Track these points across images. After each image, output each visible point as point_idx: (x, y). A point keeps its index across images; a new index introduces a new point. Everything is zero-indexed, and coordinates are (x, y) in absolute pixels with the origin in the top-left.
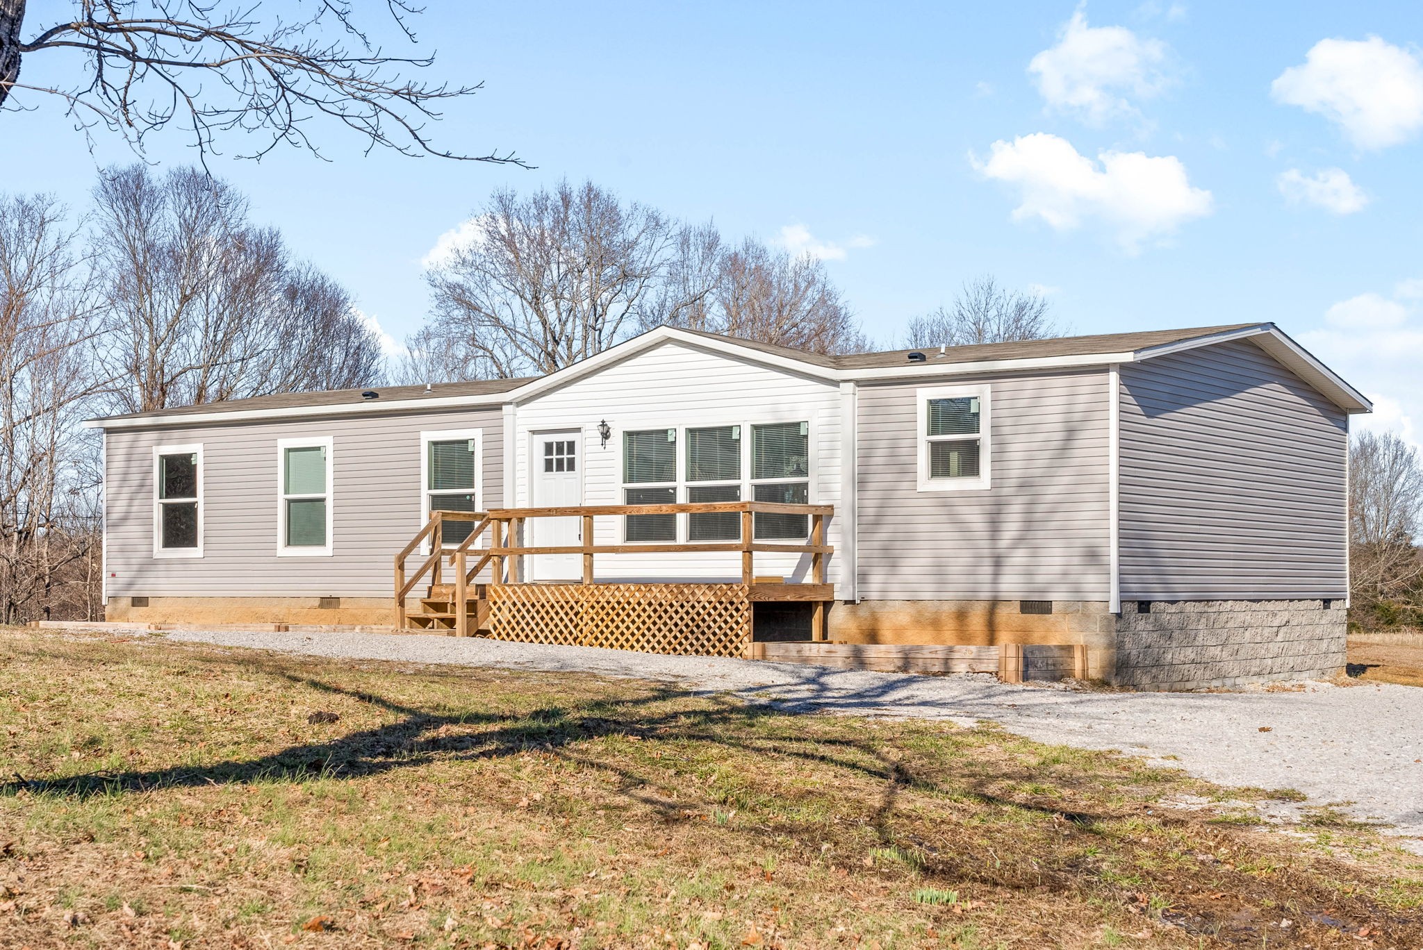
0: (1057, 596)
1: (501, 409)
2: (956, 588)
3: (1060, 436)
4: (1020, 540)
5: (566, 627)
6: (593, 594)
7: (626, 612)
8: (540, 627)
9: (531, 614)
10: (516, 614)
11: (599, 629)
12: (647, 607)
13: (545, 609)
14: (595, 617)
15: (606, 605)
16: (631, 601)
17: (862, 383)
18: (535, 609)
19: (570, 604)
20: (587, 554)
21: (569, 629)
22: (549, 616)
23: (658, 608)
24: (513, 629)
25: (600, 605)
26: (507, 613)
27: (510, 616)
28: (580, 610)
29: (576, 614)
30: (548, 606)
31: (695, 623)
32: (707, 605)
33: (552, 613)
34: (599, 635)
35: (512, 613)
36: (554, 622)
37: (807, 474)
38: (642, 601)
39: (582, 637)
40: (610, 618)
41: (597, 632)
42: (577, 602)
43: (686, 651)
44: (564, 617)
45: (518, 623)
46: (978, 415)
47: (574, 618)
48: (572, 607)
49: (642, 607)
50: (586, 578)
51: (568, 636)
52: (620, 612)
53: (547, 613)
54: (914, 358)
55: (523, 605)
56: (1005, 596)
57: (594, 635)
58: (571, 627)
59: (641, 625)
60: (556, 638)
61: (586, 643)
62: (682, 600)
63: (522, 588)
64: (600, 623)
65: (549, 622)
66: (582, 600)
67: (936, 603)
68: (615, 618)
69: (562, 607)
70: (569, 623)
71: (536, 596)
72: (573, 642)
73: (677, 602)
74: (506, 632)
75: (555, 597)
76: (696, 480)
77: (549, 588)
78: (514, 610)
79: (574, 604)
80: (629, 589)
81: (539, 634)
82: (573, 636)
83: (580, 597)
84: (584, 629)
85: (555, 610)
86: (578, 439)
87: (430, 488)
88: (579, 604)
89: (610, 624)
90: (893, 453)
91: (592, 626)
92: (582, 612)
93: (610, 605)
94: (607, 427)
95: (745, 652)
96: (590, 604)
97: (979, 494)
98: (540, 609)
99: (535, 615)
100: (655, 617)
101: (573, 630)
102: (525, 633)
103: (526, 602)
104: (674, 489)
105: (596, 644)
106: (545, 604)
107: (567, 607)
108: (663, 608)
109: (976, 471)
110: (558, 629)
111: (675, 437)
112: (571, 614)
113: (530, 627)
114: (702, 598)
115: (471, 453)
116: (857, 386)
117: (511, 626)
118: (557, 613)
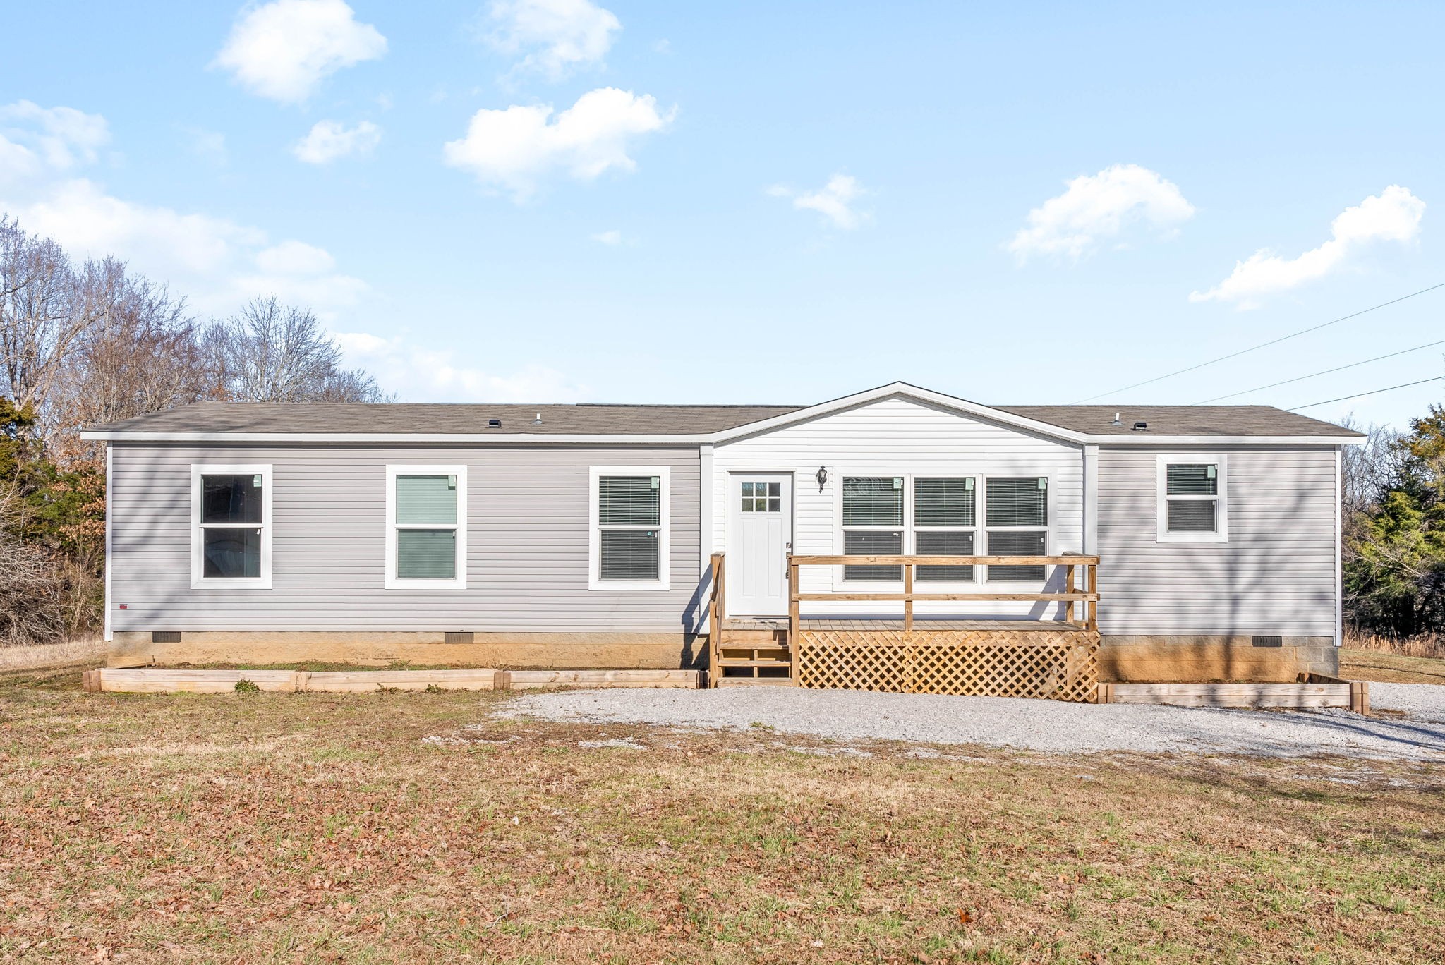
0: (1286, 632)
1: (699, 449)
2: (1194, 625)
3: (1291, 500)
4: (1255, 584)
5: (889, 671)
6: (921, 640)
7: (960, 657)
8: (856, 672)
9: (844, 659)
10: (826, 659)
11: (929, 674)
12: (985, 653)
13: (862, 654)
14: (924, 662)
15: (936, 650)
16: (967, 647)
17: (1103, 447)
18: (850, 654)
19: (893, 650)
20: (909, 602)
21: (892, 674)
22: (868, 660)
23: (998, 653)
24: (823, 674)
25: (930, 650)
26: (814, 658)
27: (817, 661)
28: (906, 655)
29: (901, 659)
30: (865, 651)
31: (1040, 667)
32: (1054, 650)
33: (871, 657)
34: (929, 680)
35: (821, 658)
36: (874, 667)
37: (1046, 524)
38: (979, 647)
39: (908, 680)
40: (942, 662)
41: (926, 676)
42: (901, 648)
43: (1030, 692)
44: (886, 661)
45: (829, 668)
46: (1215, 480)
47: (898, 662)
48: (895, 653)
49: (979, 652)
50: (908, 625)
51: (891, 680)
52: (954, 657)
53: (865, 657)
54: (1140, 427)
55: (836, 650)
56: (1239, 632)
57: (923, 679)
58: (895, 671)
59: (978, 670)
60: (876, 682)
61: (914, 687)
62: (1025, 646)
63: (833, 634)
64: (929, 668)
65: (868, 666)
66: (908, 645)
67: (1176, 638)
68: (948, 662)
69: (883, 652)
70: (892, 668)
71: (851, 641)
72: (897, 686)
73: (1019, 647)
74: (813, 676)
75: (874, 642)
76: (923, 525)
77: (867, 633)
78: (823, 655)
79: (898, 650)
80: (964, 636)
81: (855, 678)
82: (898, 680)
83: (905, 642)
84: (911, 673)
85: (874, 655)
86: (784, 482)
87: (601, 523)
88: (904, 649)
89: (941, 668)
90: (1133, 509)
91: (920, 670)
92: (908, 657)
93: (942, 651)
94: (826, 472)
95: (1095, 694)
96: (918, 650)
97: (1217, 546)
98: (857, 654)
99: (850, 660)
100: (994, 662)
101: (898, 674)
102: (838, 677)
103: (839, 647)
104: (900, 533)
105: (926, 688)
106: (863, 649)
107: (889, 652)
108: (1004, 653)
109: (1211, 525)
110: (879, 673)
111: (903, 486)
112: (895, 659)
113: (844, 671)
114: (1048, 644)
115: (655, 490)
116: (1100, 449)
117: (820, 670)
118: (877, 658)
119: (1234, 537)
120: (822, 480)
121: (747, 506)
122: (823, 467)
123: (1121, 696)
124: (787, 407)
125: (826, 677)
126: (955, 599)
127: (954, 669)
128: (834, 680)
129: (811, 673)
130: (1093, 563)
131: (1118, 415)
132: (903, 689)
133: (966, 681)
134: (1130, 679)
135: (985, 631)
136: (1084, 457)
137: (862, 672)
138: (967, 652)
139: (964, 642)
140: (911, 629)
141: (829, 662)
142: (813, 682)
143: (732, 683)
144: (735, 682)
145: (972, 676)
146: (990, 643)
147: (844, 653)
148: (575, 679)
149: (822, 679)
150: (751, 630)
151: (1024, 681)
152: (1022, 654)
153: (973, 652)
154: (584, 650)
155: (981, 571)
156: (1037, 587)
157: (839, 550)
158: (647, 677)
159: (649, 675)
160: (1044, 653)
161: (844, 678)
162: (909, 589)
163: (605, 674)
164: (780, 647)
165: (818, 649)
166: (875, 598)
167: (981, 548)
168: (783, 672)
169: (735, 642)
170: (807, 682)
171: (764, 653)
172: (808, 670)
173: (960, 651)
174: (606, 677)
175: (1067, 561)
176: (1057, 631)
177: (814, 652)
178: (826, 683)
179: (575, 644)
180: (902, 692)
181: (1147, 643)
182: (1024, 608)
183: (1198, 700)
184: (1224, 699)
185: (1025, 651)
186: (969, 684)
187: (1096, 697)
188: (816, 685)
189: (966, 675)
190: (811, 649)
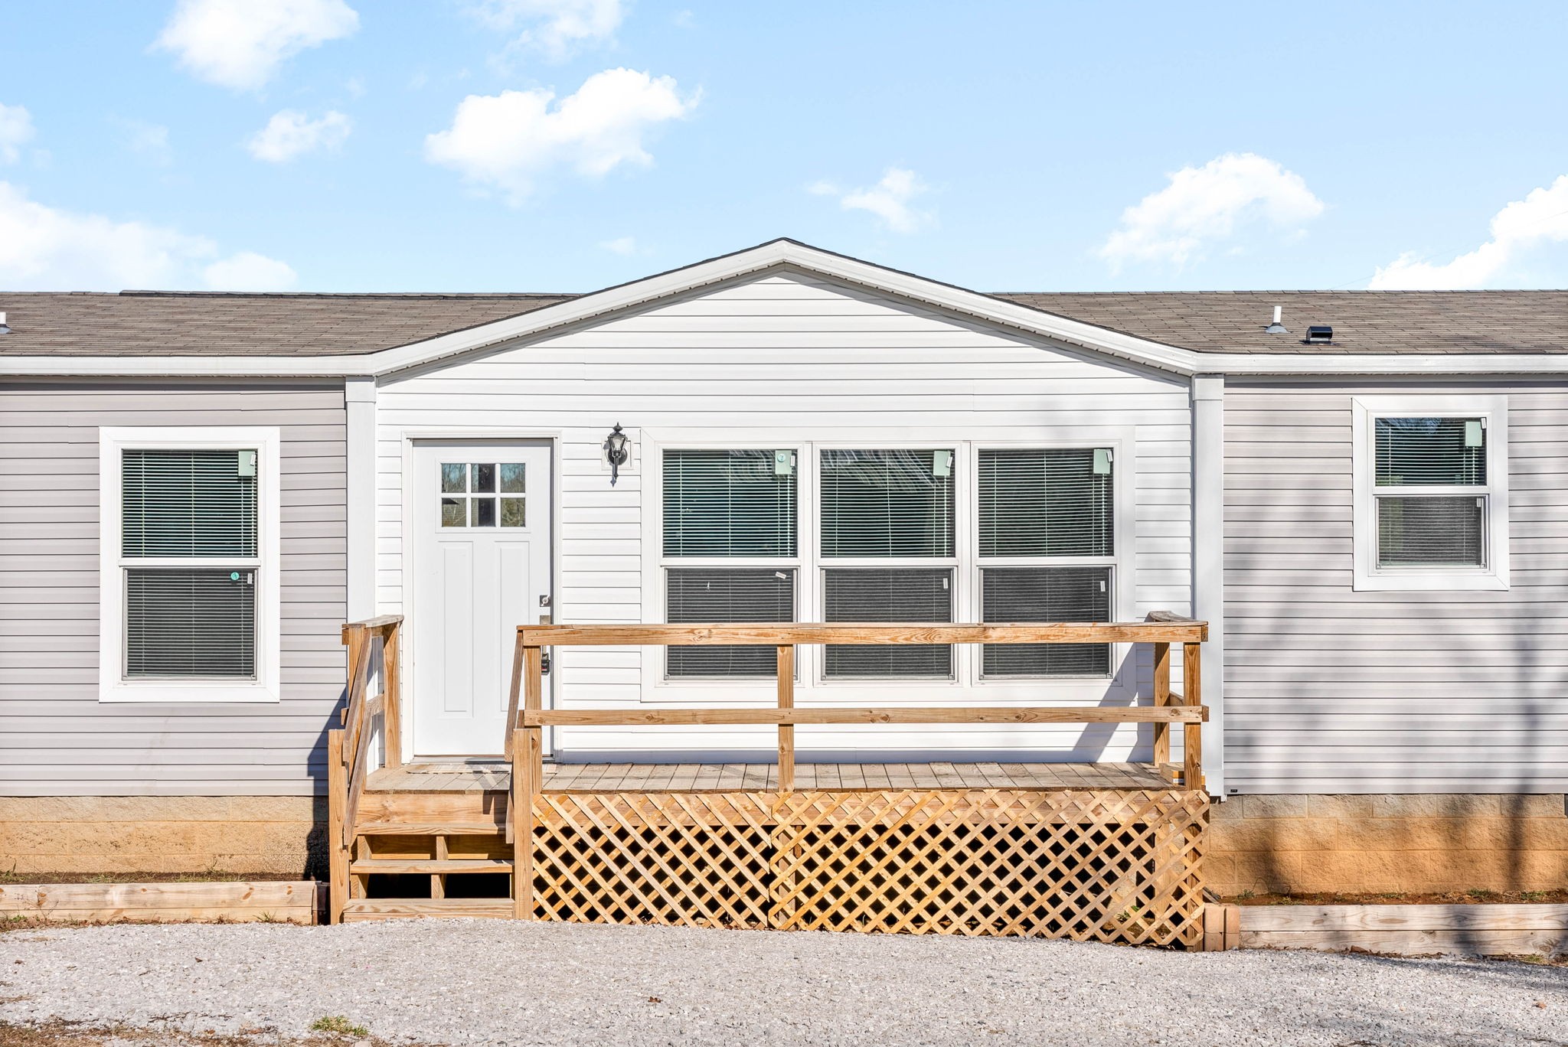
1: (343, 388)
2: (1442, 771)
5: (740, 879)
6: (812, 811)
7: (899, 849)
8: (668, 882)
9: (642, 855)
10: (601, 854)
11: (830, 885)
12: (954, 838)
13: (681, 843)
14: (818, 859)
15: (845, 833)
16: (914, 825)
17: (1234, 380)
18: (655, 842)
19: (749, 833)
20: (786, 726)
21: (747, 887)
22: (694, 857)
23: (983, 839)
24: (593, 887)
25: (832, 833)
26: (575, 853)
27: (582, 860)
28: (778, 845)
29: (768, 853)
30: (689, 837)
31: (1077, 870)
32: (1106, 832)
33: (701, 850)
34: (830, 899)
35: (589, 853)
36: (707, 871)
37: (1110, 552)
38: (940, 825)
39: (783, 901)
40: (858, 860)
41: (823, 891)
42: (768, 829)
43: (1054, 926)
44: (734, 859)
45: (607, 874)
46: (1481, 451)
47: (761, 861)
48: (755, 840)
49: (940, 838)
50: (786, 776)
51: (747, 900)
52: (886, 848)
53: (688, 850)
54: (1321, 335)
55: (622, 834)
56: (1541, 785)
57: (816, 898)
58: (754, 880)
59: (940, 876)
60: (713, 905)
61: (796, 916)
62: (1043, 821)
63: (618, 798)
64: (830, 872)
65: (694, 870)
66: (783, 822)
67: (1396, 800)
68: (872, 860)
69: (728, 839)
70: (747, 873)
71: (656, 815)
72: (760, 914)
73: (1031, 826)
74: (573, 893)
75: (709, 817)
76: (840, 555)
77: (692, 797)
78: (595, 846)
79: (762, 834)
80: (907, 801)
81: (666, 896)
82: (760, 900)
83: (778, 817)
84: (790, 884)
85: (708, 845)
86: (534, 460)
87: (126, 554)
88: (774, 832)
89: (857, 873)
90: (1311, 516)
91: (811, 878)
92: (783, 848)
93: (859, 834)
94: (624, 439)
95: (1199, 928)
96: (805, 832)
97: (1490, 597)
98: (669, 843)
99: (654, 856)
100: (974, 858)
101: (760, 887)
102: (627, 895)
103: (629, 828)
104: (789, 572)
105: (823, 917)
106: (684, 832)
107: (742, 840)
108: (996, 839)
109: (1473, 551)
110: (719, 885)
111: (795, 469)
112: (754, 853)
113: (641, 882)
114: (1093, 818)
115: (248, 480)
116: (1226, 385)
117: (587, 880)
118: (715, 851)
119: (1525, 577)
120: (616, 458)
121: (451, 513)
122: (617, 429)
123: (1256, 933)
124: (527, 297)
125: (600, 894)
126: (886, 719)
127: (885, 874)
128: (620, 901)
129: (567, 886)
130: (1193, 639)
131: (1278, 310)
132: (773, 920)
133: (912, 901)
134: (1296, 890)
135: (954, 790)
136: (1192, 404)
137: (680, 883)
138: (913, 836)
139: (907, 816)
140: (790, 788)
141: (607, 860)
142: (572, 906)
143: (377, 911)
144: (384, 909)
145: (926, 889)
146: (963, 817)
147: (642, 842)
148: (39, 904)
149: (593, 900)
150: (432, 792)
151: (1041, 900)
152: (1037, 841)
153: (927, 837)
154: (89, 834)
155: (968, 657)
156: (1087, 691)
157: (655, 612)
158: (201, 897)
159: (206, 892)
160: (1085, 838)
161: (640, 896)
162: (786, 697)
163: (106, 892)
164: (493, 829)
165: (582, 833)
166: (710, 718)
167: (967, 605)
168: (496, 886)
169: (396, 819)
170: (559, 906)
171: (456, 843)
172: (561, 880)
173: (900, 835)
174: (108, 897)
175: (1156, 635)
176: (1114, 789)
177: (574, 839)
178: (600, 909)
179: (71, 821)
180: (771, 926)
181: (1337, 812)
182: (1064, 737)
183: (1428, 940)
184: (1486, 936)
185: (1044, 835)
186: (918, 908)
187: (1199, 936)
188: (579, 913)
189: (912, 889)
190: (568, 832)
